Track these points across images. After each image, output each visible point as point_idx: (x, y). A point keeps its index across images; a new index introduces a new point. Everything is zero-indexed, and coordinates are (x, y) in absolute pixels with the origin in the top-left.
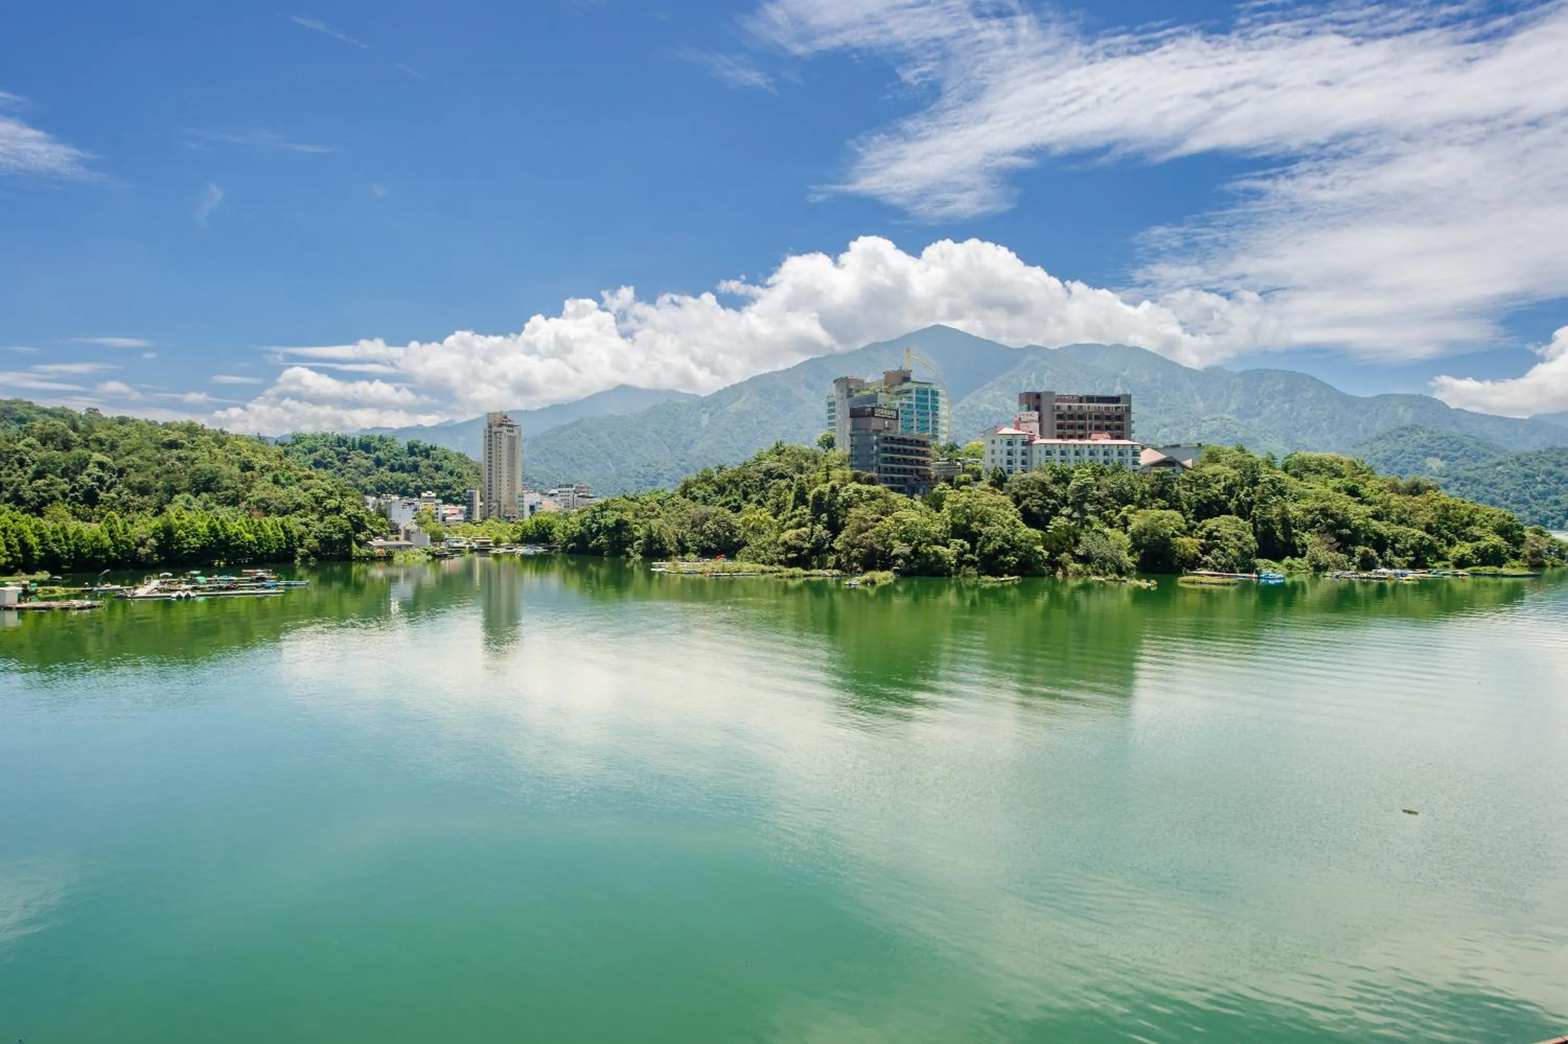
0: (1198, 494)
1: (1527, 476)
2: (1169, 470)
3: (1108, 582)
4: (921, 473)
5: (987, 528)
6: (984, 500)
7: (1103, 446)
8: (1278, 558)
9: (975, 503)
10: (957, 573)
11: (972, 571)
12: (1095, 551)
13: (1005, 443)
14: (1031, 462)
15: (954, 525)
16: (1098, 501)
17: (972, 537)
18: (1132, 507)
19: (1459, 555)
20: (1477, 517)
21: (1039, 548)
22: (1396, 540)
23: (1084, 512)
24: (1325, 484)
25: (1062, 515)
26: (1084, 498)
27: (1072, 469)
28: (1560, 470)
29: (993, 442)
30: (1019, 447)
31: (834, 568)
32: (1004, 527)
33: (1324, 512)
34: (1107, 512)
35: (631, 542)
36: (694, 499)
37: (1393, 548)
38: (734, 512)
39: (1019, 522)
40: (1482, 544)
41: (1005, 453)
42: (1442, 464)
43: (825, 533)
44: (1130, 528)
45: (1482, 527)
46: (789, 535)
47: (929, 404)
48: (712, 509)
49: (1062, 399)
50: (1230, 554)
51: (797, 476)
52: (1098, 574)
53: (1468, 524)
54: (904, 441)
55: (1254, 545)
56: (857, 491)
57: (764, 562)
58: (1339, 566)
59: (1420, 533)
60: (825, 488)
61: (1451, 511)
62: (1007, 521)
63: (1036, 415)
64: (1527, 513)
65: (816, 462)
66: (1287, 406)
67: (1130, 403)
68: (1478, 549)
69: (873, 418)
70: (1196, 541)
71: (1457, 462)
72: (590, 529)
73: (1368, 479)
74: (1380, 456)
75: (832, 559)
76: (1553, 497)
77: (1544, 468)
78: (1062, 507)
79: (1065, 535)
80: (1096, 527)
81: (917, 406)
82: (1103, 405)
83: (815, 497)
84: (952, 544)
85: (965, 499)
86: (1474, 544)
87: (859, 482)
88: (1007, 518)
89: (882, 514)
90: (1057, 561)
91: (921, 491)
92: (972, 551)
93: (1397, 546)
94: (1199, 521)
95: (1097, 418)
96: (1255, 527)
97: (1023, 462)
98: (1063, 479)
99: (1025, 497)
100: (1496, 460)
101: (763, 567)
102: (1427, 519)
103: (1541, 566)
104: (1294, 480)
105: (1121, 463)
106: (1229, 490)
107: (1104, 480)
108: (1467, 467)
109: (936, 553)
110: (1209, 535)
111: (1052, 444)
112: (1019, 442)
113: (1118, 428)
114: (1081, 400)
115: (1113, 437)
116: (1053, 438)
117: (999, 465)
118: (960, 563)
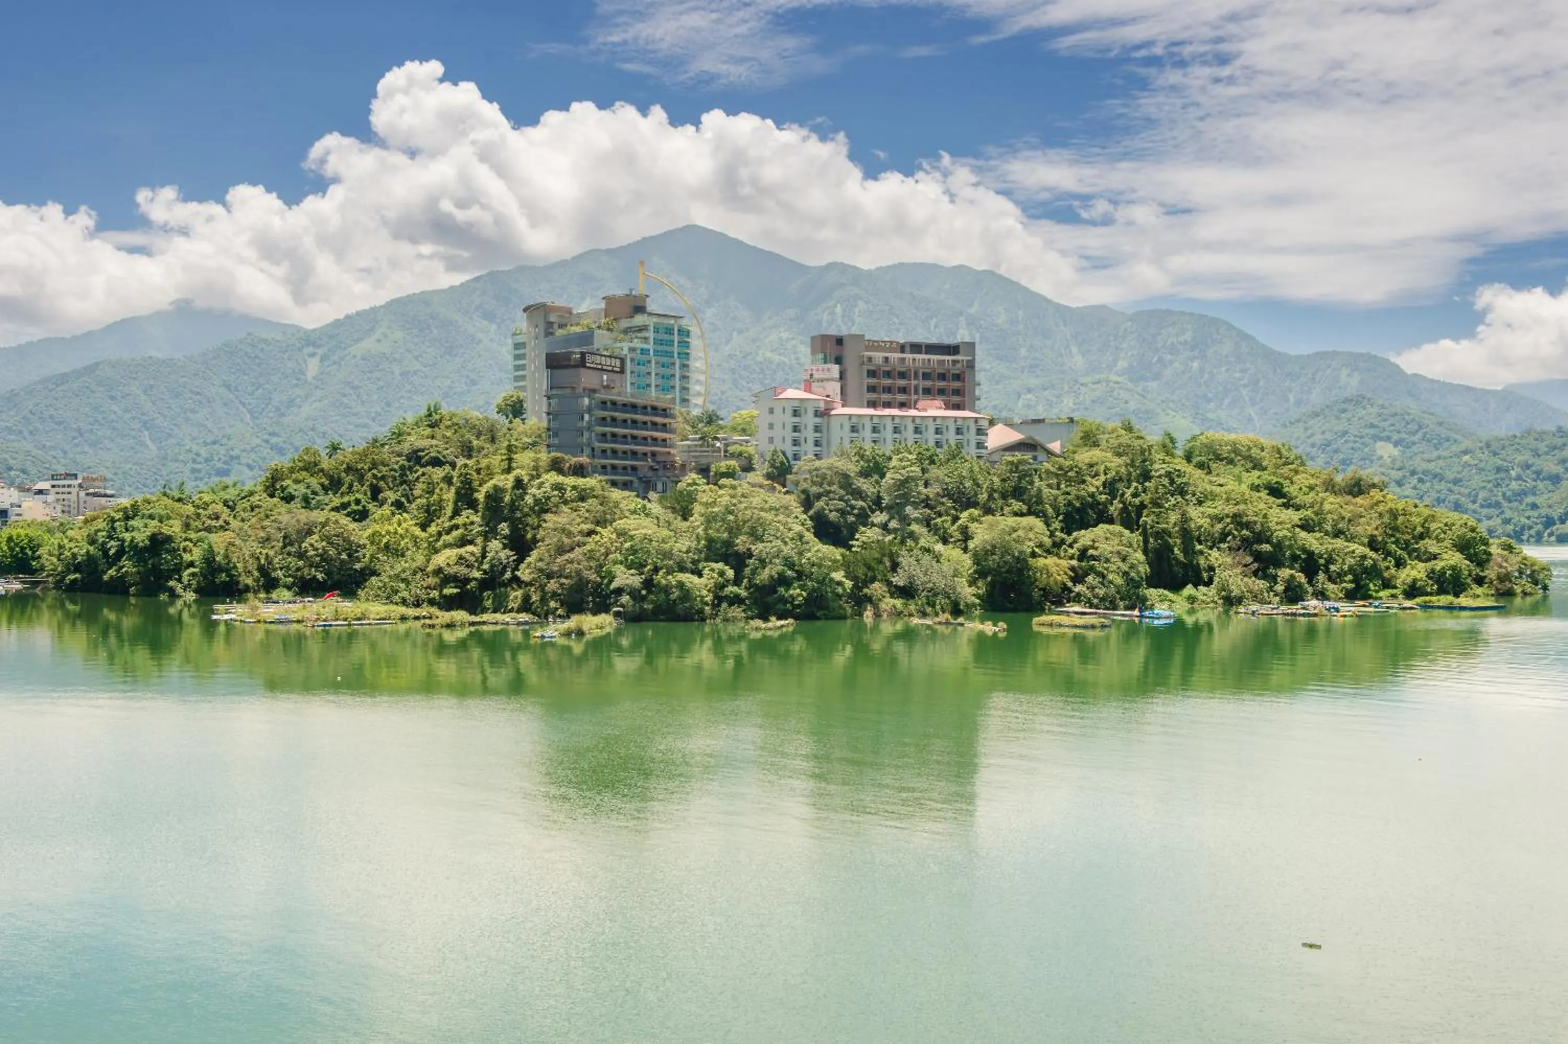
0: (1068, 493)
1: (1499, 470)
2: (1028, 456)
3: (938, 627)
4: (660, 458)
5: (760, 546)
6: (756, 501)
7: (935, 418)
8: (1176, 586)
9: (742, 506)
10: (714, 616)
11: (737, 612)
12: (920, 579)
13: (789, 412)
14: (829, 443)
15: (710, 541)
16: (927, 503)
17: (738, 560)
18: (975, 512)
19: (1409, 580)
20: (1433, 526)
21: (838, 576)
22: (1330, 561)
23: (905, 520)
24: (1239, 479)
25: (873, 525)
26: (905, 499)
27: (888, 453)
28: (1537, 461)
29: (771, 411)
30: (810, 420)
31: (519, 611)
32: (786, 543)
33: (1238, 520)
34: (939, 520)
35: (178, 570)
36: (289, 499)
37: (1327, 571)
38: (355, 520)
39: (809, 536)
40: (1439, 565)
41: (789, 428)
42: (1396, 452)
43: (506, 555)
44: (971, 545)
45: (1439, 540)
46: (445, 558)
47: (676, 349)
48: (318, 516)
49: (875, 346)
50: (1111, 582)
51: (461, 462)
52: (924, 615)
53: (1421, 537)
54: (634, 408)
55: (1144, 569)
56: (558, 487)
57: (404, 602)
58: (1257, 597)
59: (1360, 550)
60: (507, 482)
61: (1401, 519)
62: (790, 535)
63: (835, 369)
64: (1499, 521)
65: (493, 440)
66: (1196, 365)
67: (973, 354)
68: (1433, 571)
69: (582, 370)
70: (1065, 563)
71: (1415, 449)
72: (105, 552)
73: (1297, 472)
74: (1318, 439)
75: (516, 595)
76: (1530, 499)
77: (1520, 458)
78: (873, 512)
79: (877, 555)
80: (923, 542)
81: (656, 352)
82: (935, 357)
83: (488, 496)
84: (706, 571)
85: (725, 500)
86: (1430, 565)
87: (560, 471)
88: (790, 529)
89: (598, 523)
90: (866, 595)
91: (660, 487)
92: (737, 582)
93: (1333, 568)
94: (1069, 534)
95: (926, 376)
96: (1146, 541)
97: (817, 443)
98: (875, 469)
99: (818, 497)
100: (1463, 447)
101: (402, 610)
102: (1370, 530)
103: (1510, 594)
104: (1199, 473)
105: (959, 446)
106: (1111, 487)
107: (935, 472)
108: (1426, 456)
109: (681, 585)
110: (1083, 555)
111: (859, 416)
112: (811, 412)
113: (957, 392)
114: (902, 349)
115: (948, 406)
116: (861, 406)
117: (779, 446)
118: (719, 600)
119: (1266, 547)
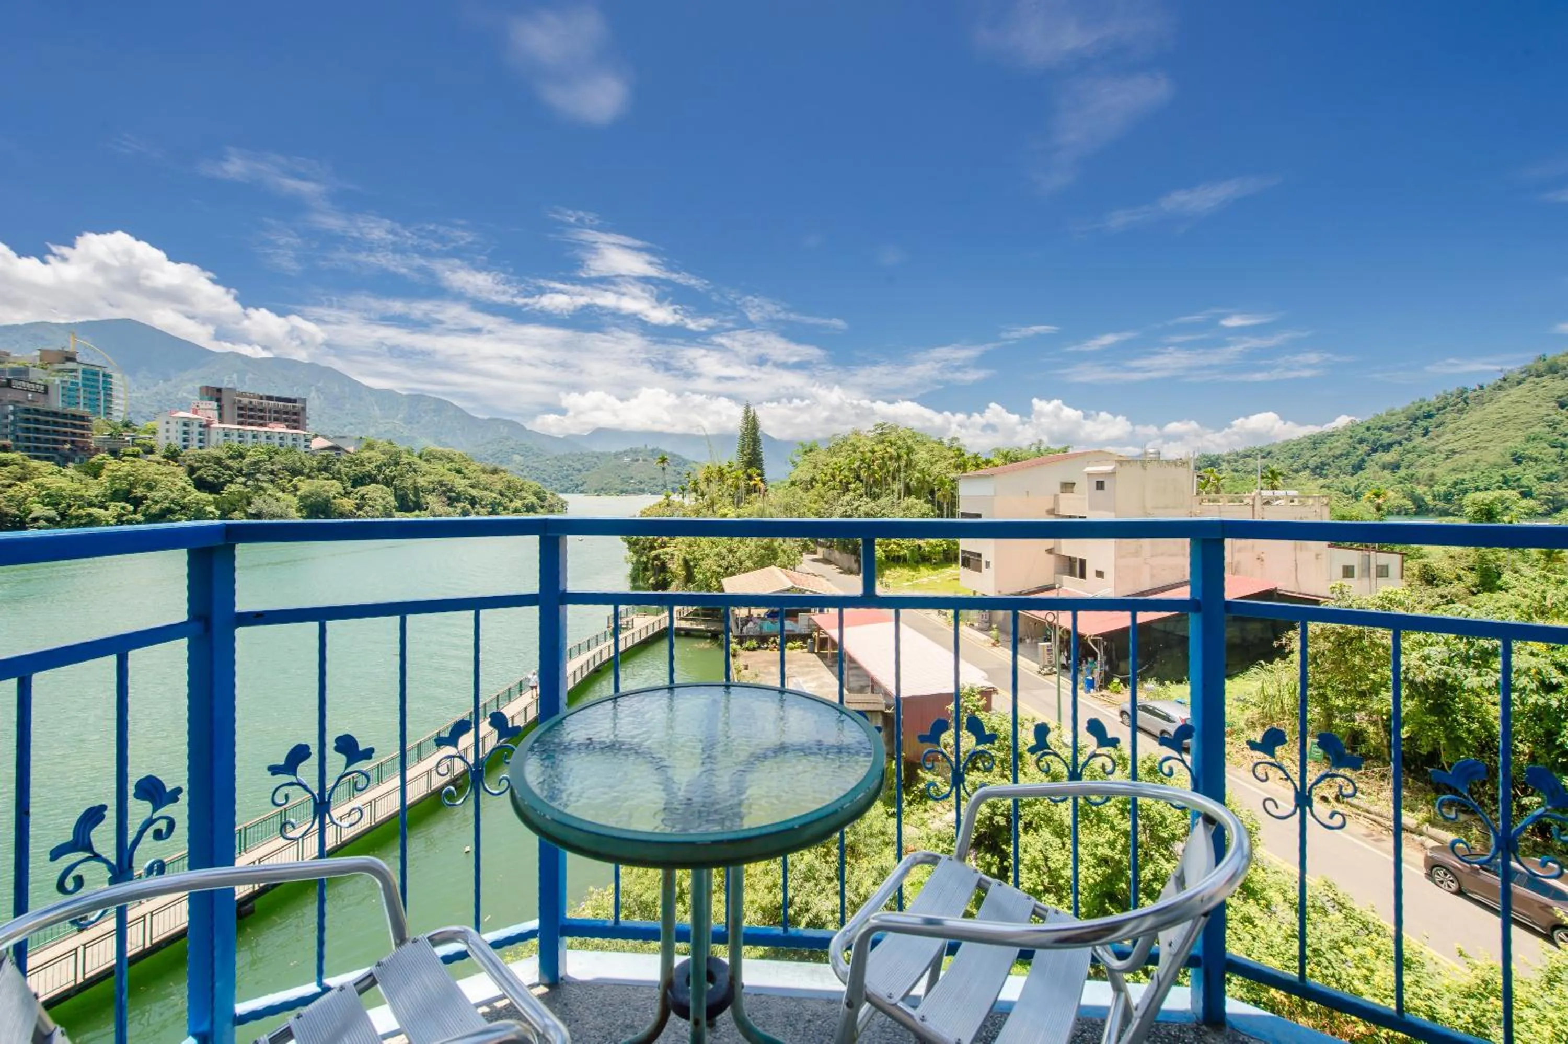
0: (356, 471)
2: (333, 453)
4: (78, 444)
5: (155, 493)
6: (153, 470)
7: (279, 433)
12: (265, 510)
13: (181, 424)
14: (208, 442)
15: (115, 490)
16: (272, 472)
17: (136, 501)
18: (302, 478)
21: (212, 508)
23: (258, 481)
24: (443, 466)
25: (236, 483)
26: (258, 470)
27: (248, 448)
29: (169, 423)
30: (195, 429)
32: (174, 492)
33: (441, 484)
34: (279, 481)
39: (190, 488)
40: (526, 501)
41: (181, 432)
44: (300, 493)
47: (101, 385)
49: (243, 395)
50: (377, 509)
54: (54, 414)
55: (392, 503)
59: (494, 495)
61: (513, 484)
62: (177, 488)
63: (215, 404)
67: (305, 404)
70: (352, 502)
73: (470, 465)
78: (237, 476)
79: (238, 498)
80: (269, 492)
81: (84, 385)
82: (281, 403)
84: (113, 507)
85: (128, 469)
88: (176, 485)
89: (19, 480)
91: (76, 460)
92: (134, 512)
93: (483, 503)
94: (355, 488)
95: (276, 412)
96: (396, 492)
97: (200, 441)
98: (239, 455)
99: (200, 468)
102: (499, 488)
104: (425, 463)
105: (294, 446)
106: (379, 468)
107: (277, 458)
108: (533, 461)
109: (92, 515)
110: (362, 497)
111: (231, 429)
112: (196, 425)
113: (295, 421)
114: (261, 398)
115: (288, 427)
116: (233, 423)
117: (173, 441)
119: (453, 494)
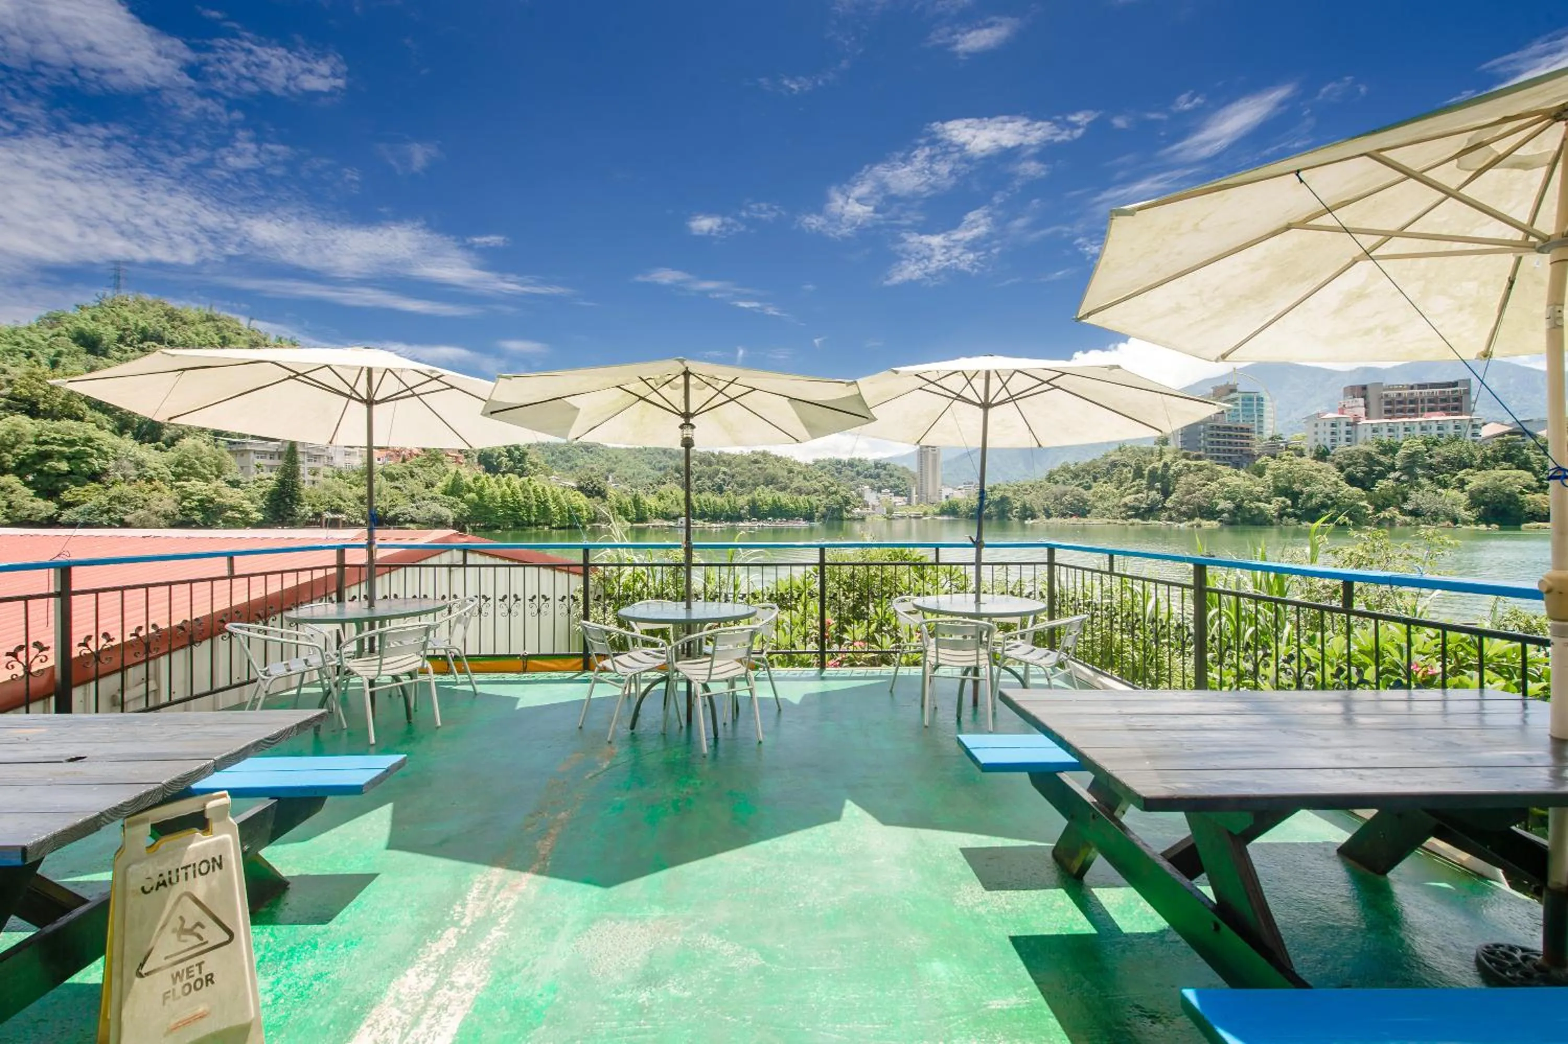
2: (1516, 438)
3: (1441, 529)
4: (1245, 452)
5: (1308, 488)
6: (1306, 467)
7: (1437, 422)
10: (1279, 523)
11: (1293, 520)
12: (1426, 506)
13: (1328, 426)
14: (1356, 439)
16: (1430, 467)
17: (1294, 496)
18: (1471, 470)
21: (1363, 503)
23: (1413, 476)
25: (1389, 479)
26: (1414, 464)
27: (1400, 441)
29: (1316, 425)
30: (1343, 428)
31: (1166, 520)
32: (1326, 487)
34: (1440, 476)
35: (1011, 509)
36: (1056, 481)
38: (1086, 489)
39: (1342, 483)
41: (1329, 433)
43: (1158, 497)
44: (1467, 488)
46: (1128, 499)
47: (1255, 408)
48: (1069, 487)
49: (1391, 388)
52: (1430, 525)
54: (1230, 428)
56: (1186, 465)
57: (1109, 518)
60: (1159, 465)
62: (1330, 483)
63: (1361, 401)
65: (1152, 453)
67: (1469, 386)
75: (1164, 513)
78: (1389, 472)
79: (1392, 494)
80: (1427, 488)
81: (1244, 410)
82: (1438, 390)
83: (1150, 471)
84: (1274, 501)
85: (1287, 467)
87: (1188, 459)
88: (1330, 480)
89: (1208, 480)
91: (1245, 464)
92: (1293, 506)
95: (1430, 401)
97: (1348, 439)
98: (1391, 450)
101: (1108, 520)
105: (1458, 436)
107: (1436, 449)
109: (1258, 508)
111: (1379, 424)
112: (1343, 424)
113: (1456, 408)
114: (1412, 388)
115: (1448, 415)
116: (1380, 418)
117: (1321, 442)
118: (1281, 516)
